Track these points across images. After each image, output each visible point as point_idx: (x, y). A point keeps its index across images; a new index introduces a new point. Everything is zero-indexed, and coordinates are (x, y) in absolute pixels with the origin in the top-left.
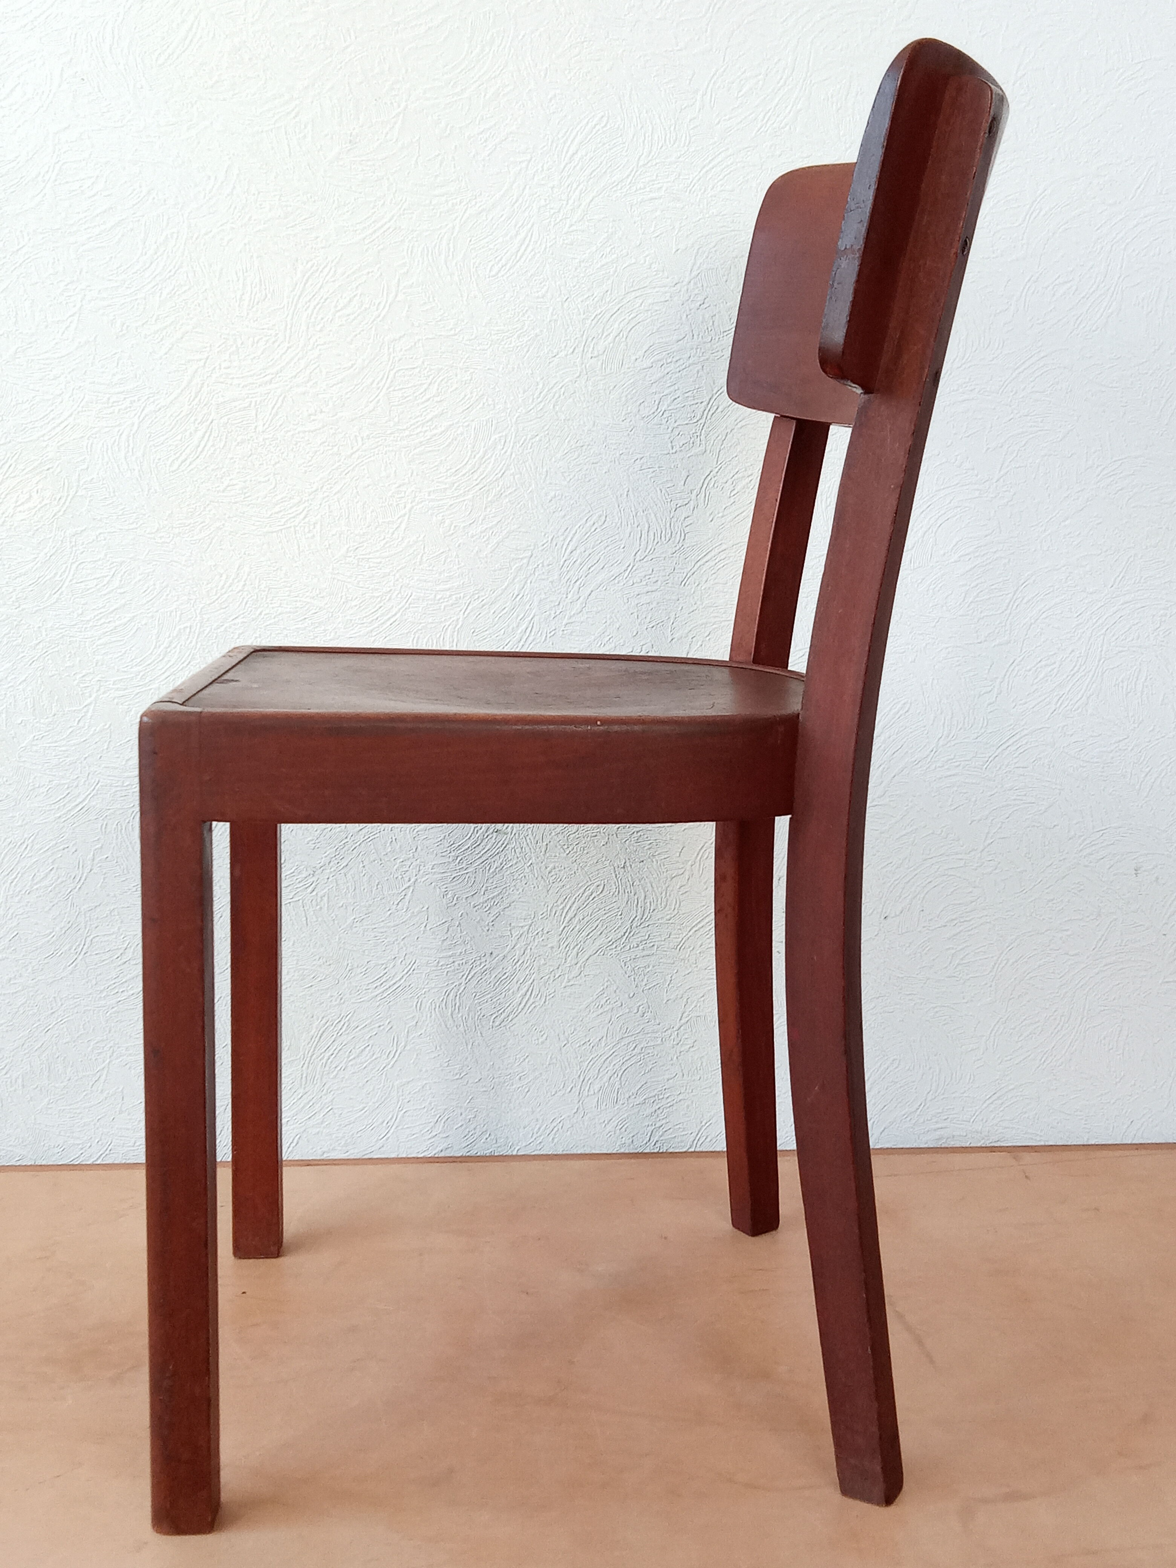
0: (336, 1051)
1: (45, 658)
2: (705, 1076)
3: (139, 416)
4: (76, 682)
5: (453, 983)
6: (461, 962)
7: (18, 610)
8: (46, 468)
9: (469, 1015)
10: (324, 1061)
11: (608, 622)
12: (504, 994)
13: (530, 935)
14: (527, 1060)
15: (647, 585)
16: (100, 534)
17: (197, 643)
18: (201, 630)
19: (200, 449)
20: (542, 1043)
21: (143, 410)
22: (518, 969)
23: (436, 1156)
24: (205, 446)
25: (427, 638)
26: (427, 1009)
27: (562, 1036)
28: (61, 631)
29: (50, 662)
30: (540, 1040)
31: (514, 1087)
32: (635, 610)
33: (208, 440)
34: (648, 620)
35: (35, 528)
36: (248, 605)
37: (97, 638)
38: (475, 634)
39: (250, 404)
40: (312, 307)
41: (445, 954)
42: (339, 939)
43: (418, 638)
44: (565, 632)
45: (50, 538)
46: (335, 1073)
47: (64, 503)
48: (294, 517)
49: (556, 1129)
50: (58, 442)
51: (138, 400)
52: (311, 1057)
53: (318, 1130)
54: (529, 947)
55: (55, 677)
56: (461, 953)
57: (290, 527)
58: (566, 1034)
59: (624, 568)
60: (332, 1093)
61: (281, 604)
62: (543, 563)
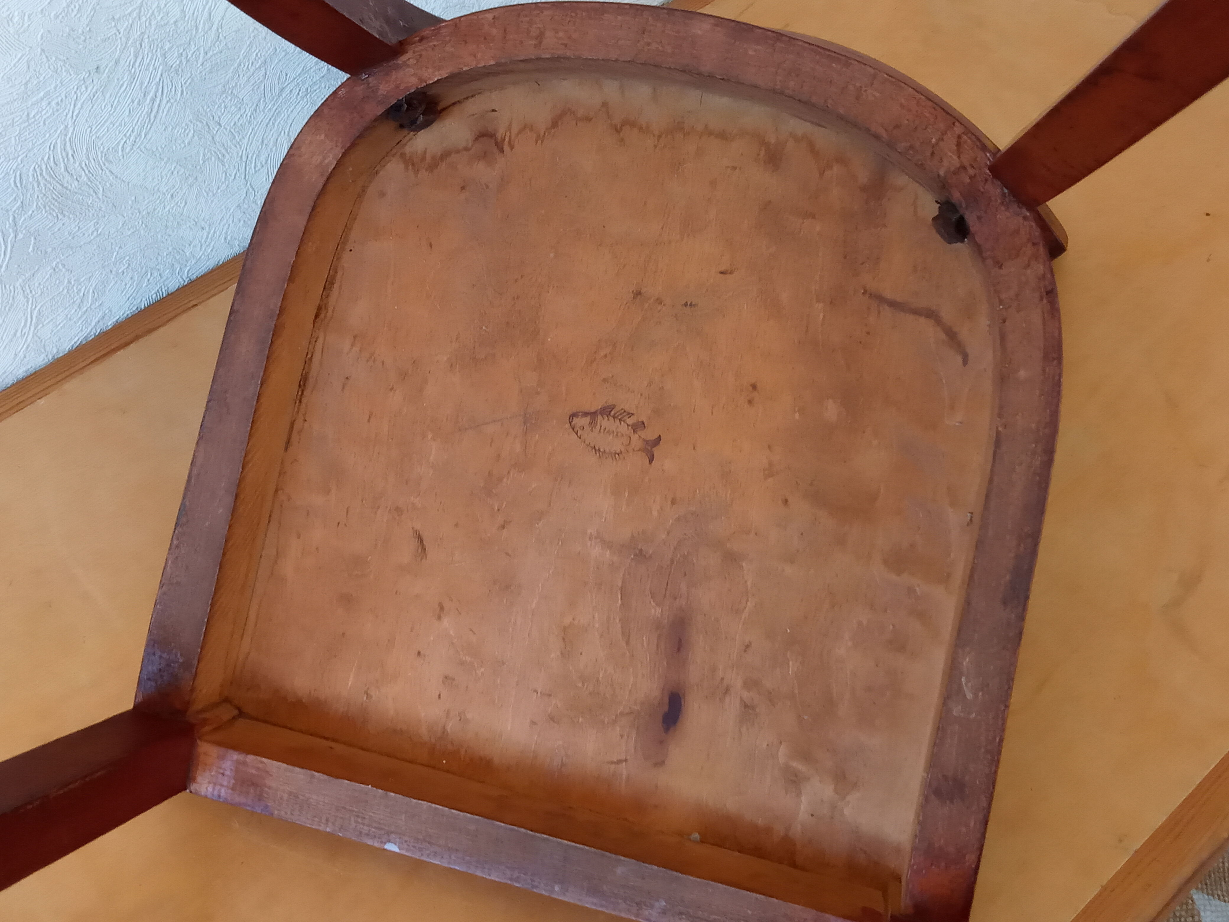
5: (56, 131)
6: (60, 99)
9: (88, 159)
12: (127, 111)
13: (144, 19)
20: (189, 144)
22: (138, 71)
26: (31, 180)
41: (35, 99)
54: (146, 36)
56: (55, 88)
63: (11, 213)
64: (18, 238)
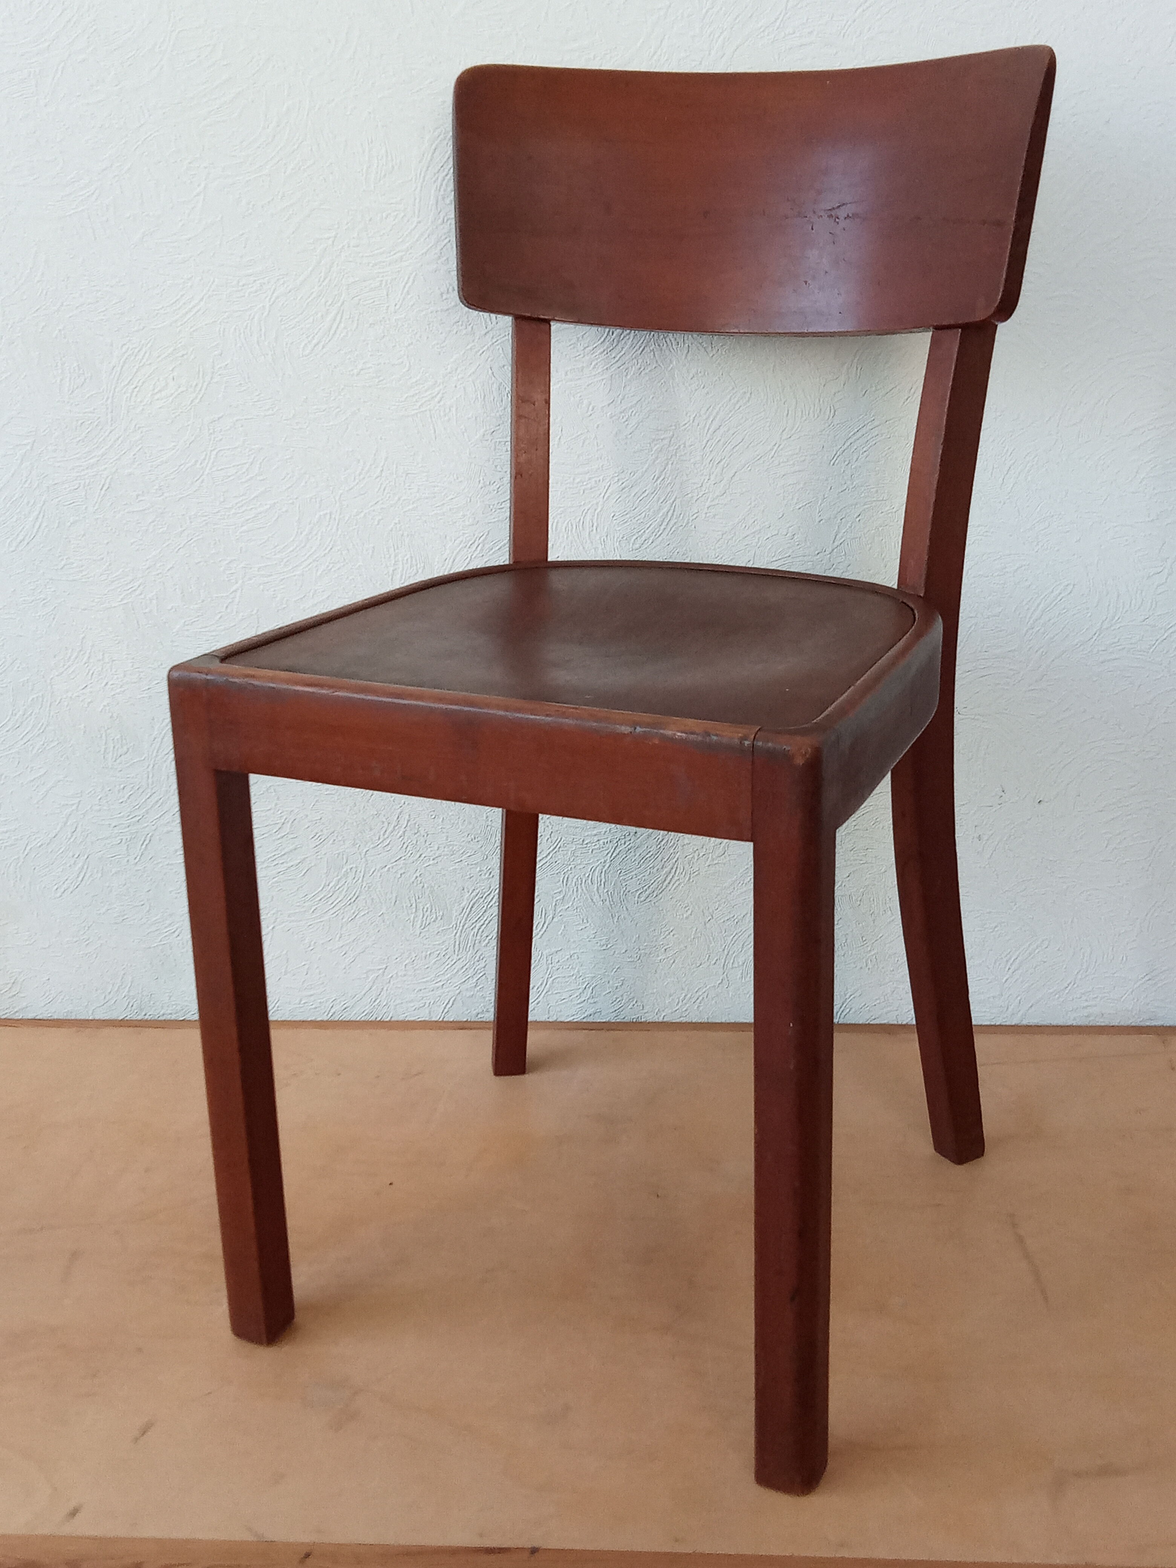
0: (487, 922)
1: (190, 545)
2: (850, 952)
3: (270, 299)
4: (222, 569)
5: (598, 860)
6: (606, 841)
7: (162, 497)
8: (180, 354)
9: (614, 890)
10: (476, 930)
11: (753, 504)
12: (648, 871)
14: (672, 934)
15: (794, 464)
16: (237, 420)
17: (337, 529)
18: (341, 516)
19: (332, 332)
20: (687, 918)
21: (273, 293)
22: (662, 848)
23: (585, 1020)
24: (337, 328)
25: (566, 522)
26: (573, 884)
27: (707, 914)
28: (204, 518)
29: (196, 549)
30: (685, 916)
31: (659, 958)
32: (782, 491)
33: (340, 322)
34: (795, 501)
35: (173, 416)
36: (386, 491)
37: (240, 525)
38: (614, 518)
39: (381, 284)
40: (440, 179)
41: (590, 833)
42: (487, 817)
43: (557, 523)
44: (708, 515)
45: (188, 425)
46: (486, 941)
47: (200, 390)
48: (429, 401)
49: (701, 998)
50: (191, 327)
51: (268, 283)
52: (463, 926)
53: (472, 993)
55: (202, 564)
56: (605, 832)
57: (426, 411)
58: (711, 910)
59: (769, 447)
60: (484, 960)
61: (419, 489)
62: (685, 444)
63: (555, 900)
64: (554, 920)
